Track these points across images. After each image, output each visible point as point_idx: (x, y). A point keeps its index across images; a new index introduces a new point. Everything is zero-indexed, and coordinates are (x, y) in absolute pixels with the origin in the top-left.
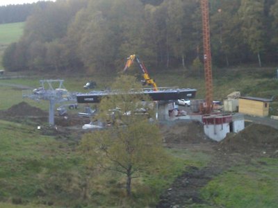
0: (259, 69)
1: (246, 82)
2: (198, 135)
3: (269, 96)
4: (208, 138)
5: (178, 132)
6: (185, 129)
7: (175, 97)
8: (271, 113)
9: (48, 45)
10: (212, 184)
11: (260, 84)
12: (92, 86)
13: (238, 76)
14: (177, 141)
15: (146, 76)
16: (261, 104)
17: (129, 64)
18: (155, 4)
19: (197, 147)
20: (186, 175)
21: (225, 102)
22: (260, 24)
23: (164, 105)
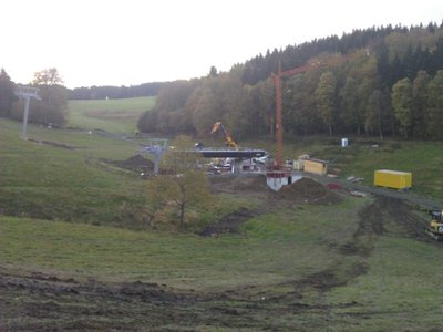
0: (329, 138)
1: (317, 147)
2: (262, 185)
3: (331, 159)
4: (269, 188)
5: (246, 182)
6: (251, 180)
7: (254, 155)
8: (329, 172)
9: (171, 113)
10: (251, 221)
11: (326, 150)
12: (200, 146)
13: (312, 142)
14: (243, 189)
15: (229, 139)
16: (321, 165)
17: (215, 129)
18: (252, 84)
19: (257, 194)
20: (236, 213)
21: (295, 162)
22: (332, 103)
23: (239, 161)
